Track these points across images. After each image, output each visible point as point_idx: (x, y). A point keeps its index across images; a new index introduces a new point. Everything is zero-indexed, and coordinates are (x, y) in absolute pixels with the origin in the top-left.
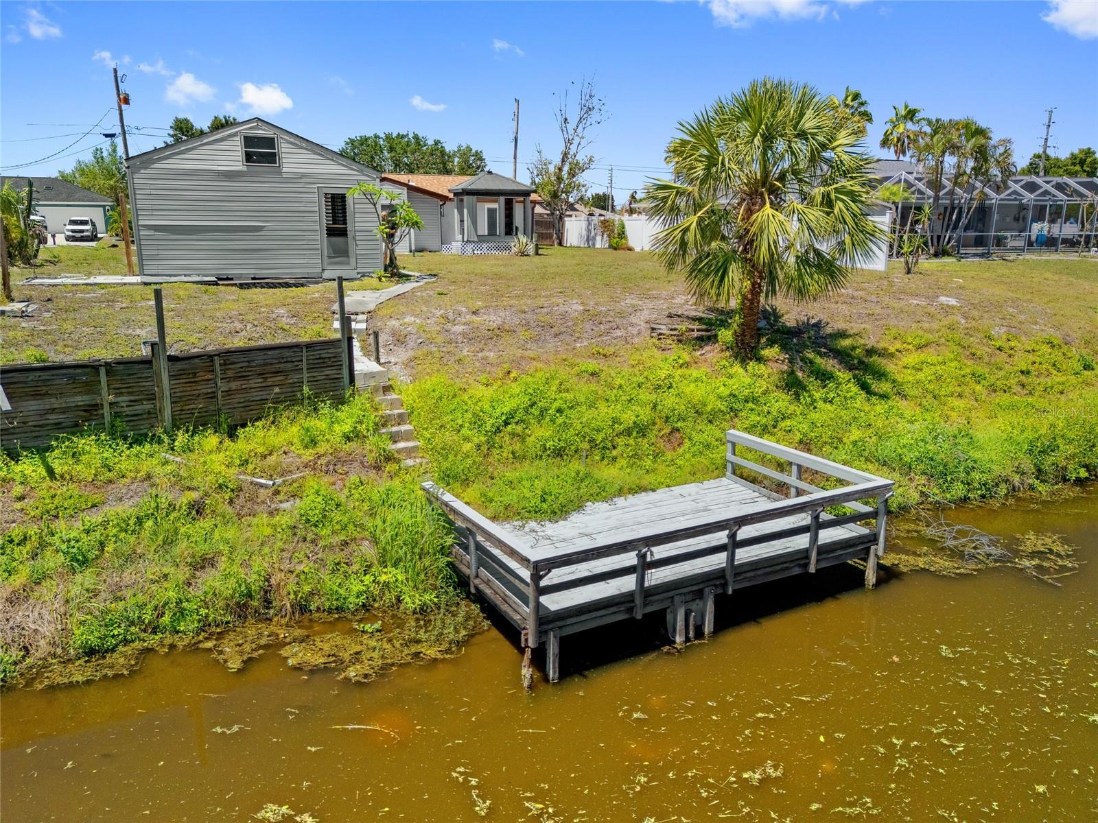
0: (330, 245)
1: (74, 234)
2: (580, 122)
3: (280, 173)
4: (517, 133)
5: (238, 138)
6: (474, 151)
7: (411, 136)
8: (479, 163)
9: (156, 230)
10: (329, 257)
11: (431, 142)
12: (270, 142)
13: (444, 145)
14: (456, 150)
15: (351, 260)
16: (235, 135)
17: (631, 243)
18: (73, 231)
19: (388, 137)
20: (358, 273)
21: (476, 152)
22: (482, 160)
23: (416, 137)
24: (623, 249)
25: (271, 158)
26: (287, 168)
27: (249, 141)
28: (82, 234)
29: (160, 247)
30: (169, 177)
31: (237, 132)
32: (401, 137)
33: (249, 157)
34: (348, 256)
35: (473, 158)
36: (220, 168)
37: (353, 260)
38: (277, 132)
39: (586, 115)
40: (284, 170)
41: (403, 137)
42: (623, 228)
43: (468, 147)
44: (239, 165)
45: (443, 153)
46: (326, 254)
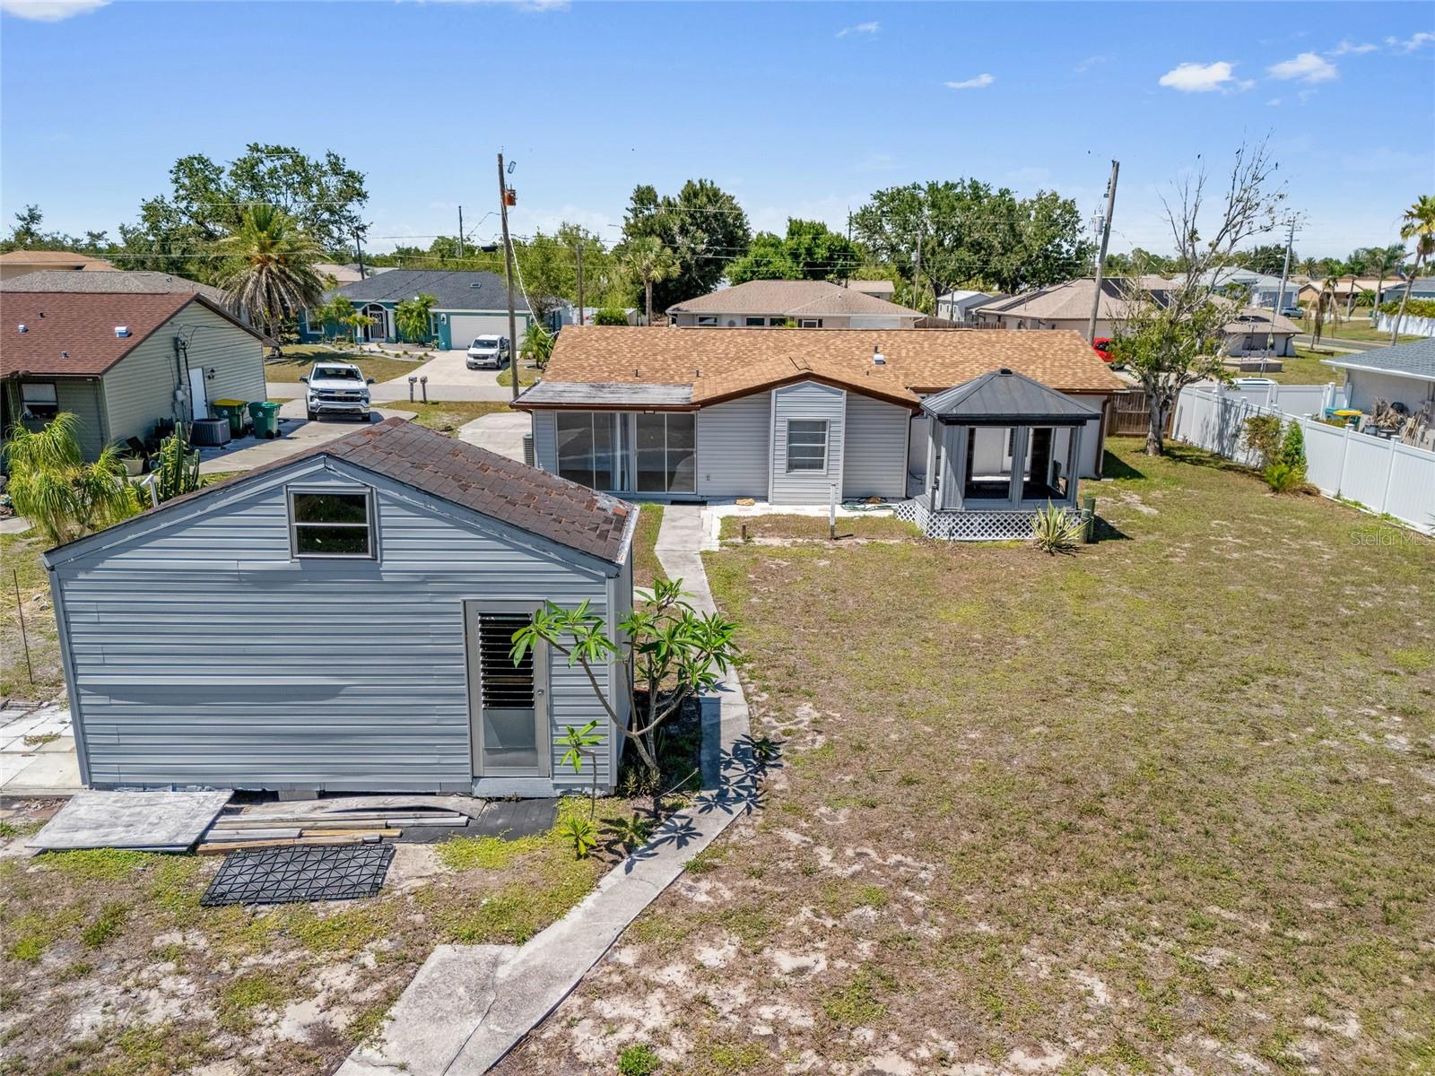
0: (492, 725)
1: (476, 361)
2: (1225, 230)
3: (377, 573)
4: (1110, 219)
5: (282, 499)
6: (1060, 201)
7: (967, 183)
8: (1067, 217)
9: (112, 696)
10: (489, 751)
11: (994, 192)
12: (352, 505)
13: (1014, 196)
14: (1035, 198)
15: (541, 757)
16: (275, 491)
17: (1312, 478)
18: (476, 357)
19: (933, 188)
20: (557, 786)
21: (1065, 203)
22: (1073, 213)
23: (975, 186)
24: (1295, 492)
25: (355, 541)
26: (393, 563)
27: (307, 506)
28: (485, 361)
29: (122, 729)
30: (132, 586)
31: (280, 486)
32: (950, 186)
33: (306, 540)
34: (534, 749)
35: (1059, 212)
36: (243, 566)
37: (544, 759)
38: (373, 482)
39: (1239, 218)
40: (386, 566)
41: (954, 186)
42: (1299, 441)
43: (1054, 194)
44: (284, 560)
45: (1011, 209)
46: (481, 742)
